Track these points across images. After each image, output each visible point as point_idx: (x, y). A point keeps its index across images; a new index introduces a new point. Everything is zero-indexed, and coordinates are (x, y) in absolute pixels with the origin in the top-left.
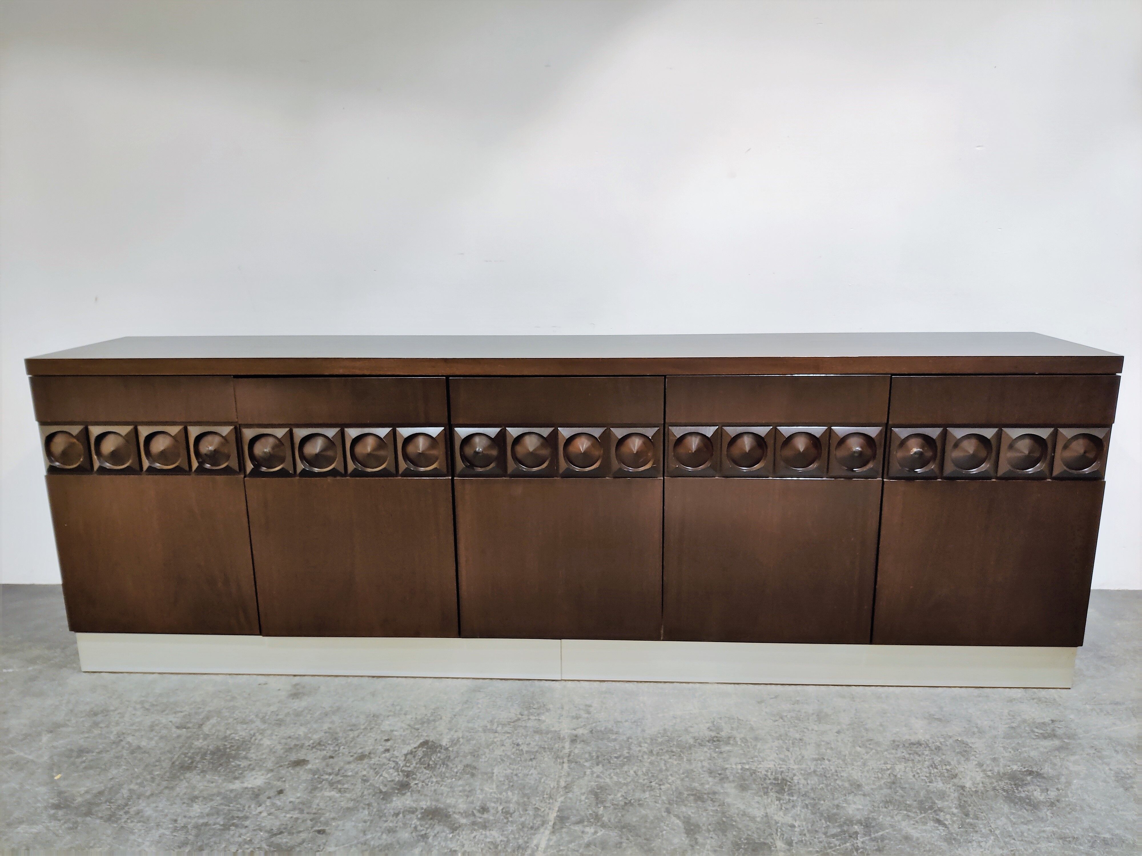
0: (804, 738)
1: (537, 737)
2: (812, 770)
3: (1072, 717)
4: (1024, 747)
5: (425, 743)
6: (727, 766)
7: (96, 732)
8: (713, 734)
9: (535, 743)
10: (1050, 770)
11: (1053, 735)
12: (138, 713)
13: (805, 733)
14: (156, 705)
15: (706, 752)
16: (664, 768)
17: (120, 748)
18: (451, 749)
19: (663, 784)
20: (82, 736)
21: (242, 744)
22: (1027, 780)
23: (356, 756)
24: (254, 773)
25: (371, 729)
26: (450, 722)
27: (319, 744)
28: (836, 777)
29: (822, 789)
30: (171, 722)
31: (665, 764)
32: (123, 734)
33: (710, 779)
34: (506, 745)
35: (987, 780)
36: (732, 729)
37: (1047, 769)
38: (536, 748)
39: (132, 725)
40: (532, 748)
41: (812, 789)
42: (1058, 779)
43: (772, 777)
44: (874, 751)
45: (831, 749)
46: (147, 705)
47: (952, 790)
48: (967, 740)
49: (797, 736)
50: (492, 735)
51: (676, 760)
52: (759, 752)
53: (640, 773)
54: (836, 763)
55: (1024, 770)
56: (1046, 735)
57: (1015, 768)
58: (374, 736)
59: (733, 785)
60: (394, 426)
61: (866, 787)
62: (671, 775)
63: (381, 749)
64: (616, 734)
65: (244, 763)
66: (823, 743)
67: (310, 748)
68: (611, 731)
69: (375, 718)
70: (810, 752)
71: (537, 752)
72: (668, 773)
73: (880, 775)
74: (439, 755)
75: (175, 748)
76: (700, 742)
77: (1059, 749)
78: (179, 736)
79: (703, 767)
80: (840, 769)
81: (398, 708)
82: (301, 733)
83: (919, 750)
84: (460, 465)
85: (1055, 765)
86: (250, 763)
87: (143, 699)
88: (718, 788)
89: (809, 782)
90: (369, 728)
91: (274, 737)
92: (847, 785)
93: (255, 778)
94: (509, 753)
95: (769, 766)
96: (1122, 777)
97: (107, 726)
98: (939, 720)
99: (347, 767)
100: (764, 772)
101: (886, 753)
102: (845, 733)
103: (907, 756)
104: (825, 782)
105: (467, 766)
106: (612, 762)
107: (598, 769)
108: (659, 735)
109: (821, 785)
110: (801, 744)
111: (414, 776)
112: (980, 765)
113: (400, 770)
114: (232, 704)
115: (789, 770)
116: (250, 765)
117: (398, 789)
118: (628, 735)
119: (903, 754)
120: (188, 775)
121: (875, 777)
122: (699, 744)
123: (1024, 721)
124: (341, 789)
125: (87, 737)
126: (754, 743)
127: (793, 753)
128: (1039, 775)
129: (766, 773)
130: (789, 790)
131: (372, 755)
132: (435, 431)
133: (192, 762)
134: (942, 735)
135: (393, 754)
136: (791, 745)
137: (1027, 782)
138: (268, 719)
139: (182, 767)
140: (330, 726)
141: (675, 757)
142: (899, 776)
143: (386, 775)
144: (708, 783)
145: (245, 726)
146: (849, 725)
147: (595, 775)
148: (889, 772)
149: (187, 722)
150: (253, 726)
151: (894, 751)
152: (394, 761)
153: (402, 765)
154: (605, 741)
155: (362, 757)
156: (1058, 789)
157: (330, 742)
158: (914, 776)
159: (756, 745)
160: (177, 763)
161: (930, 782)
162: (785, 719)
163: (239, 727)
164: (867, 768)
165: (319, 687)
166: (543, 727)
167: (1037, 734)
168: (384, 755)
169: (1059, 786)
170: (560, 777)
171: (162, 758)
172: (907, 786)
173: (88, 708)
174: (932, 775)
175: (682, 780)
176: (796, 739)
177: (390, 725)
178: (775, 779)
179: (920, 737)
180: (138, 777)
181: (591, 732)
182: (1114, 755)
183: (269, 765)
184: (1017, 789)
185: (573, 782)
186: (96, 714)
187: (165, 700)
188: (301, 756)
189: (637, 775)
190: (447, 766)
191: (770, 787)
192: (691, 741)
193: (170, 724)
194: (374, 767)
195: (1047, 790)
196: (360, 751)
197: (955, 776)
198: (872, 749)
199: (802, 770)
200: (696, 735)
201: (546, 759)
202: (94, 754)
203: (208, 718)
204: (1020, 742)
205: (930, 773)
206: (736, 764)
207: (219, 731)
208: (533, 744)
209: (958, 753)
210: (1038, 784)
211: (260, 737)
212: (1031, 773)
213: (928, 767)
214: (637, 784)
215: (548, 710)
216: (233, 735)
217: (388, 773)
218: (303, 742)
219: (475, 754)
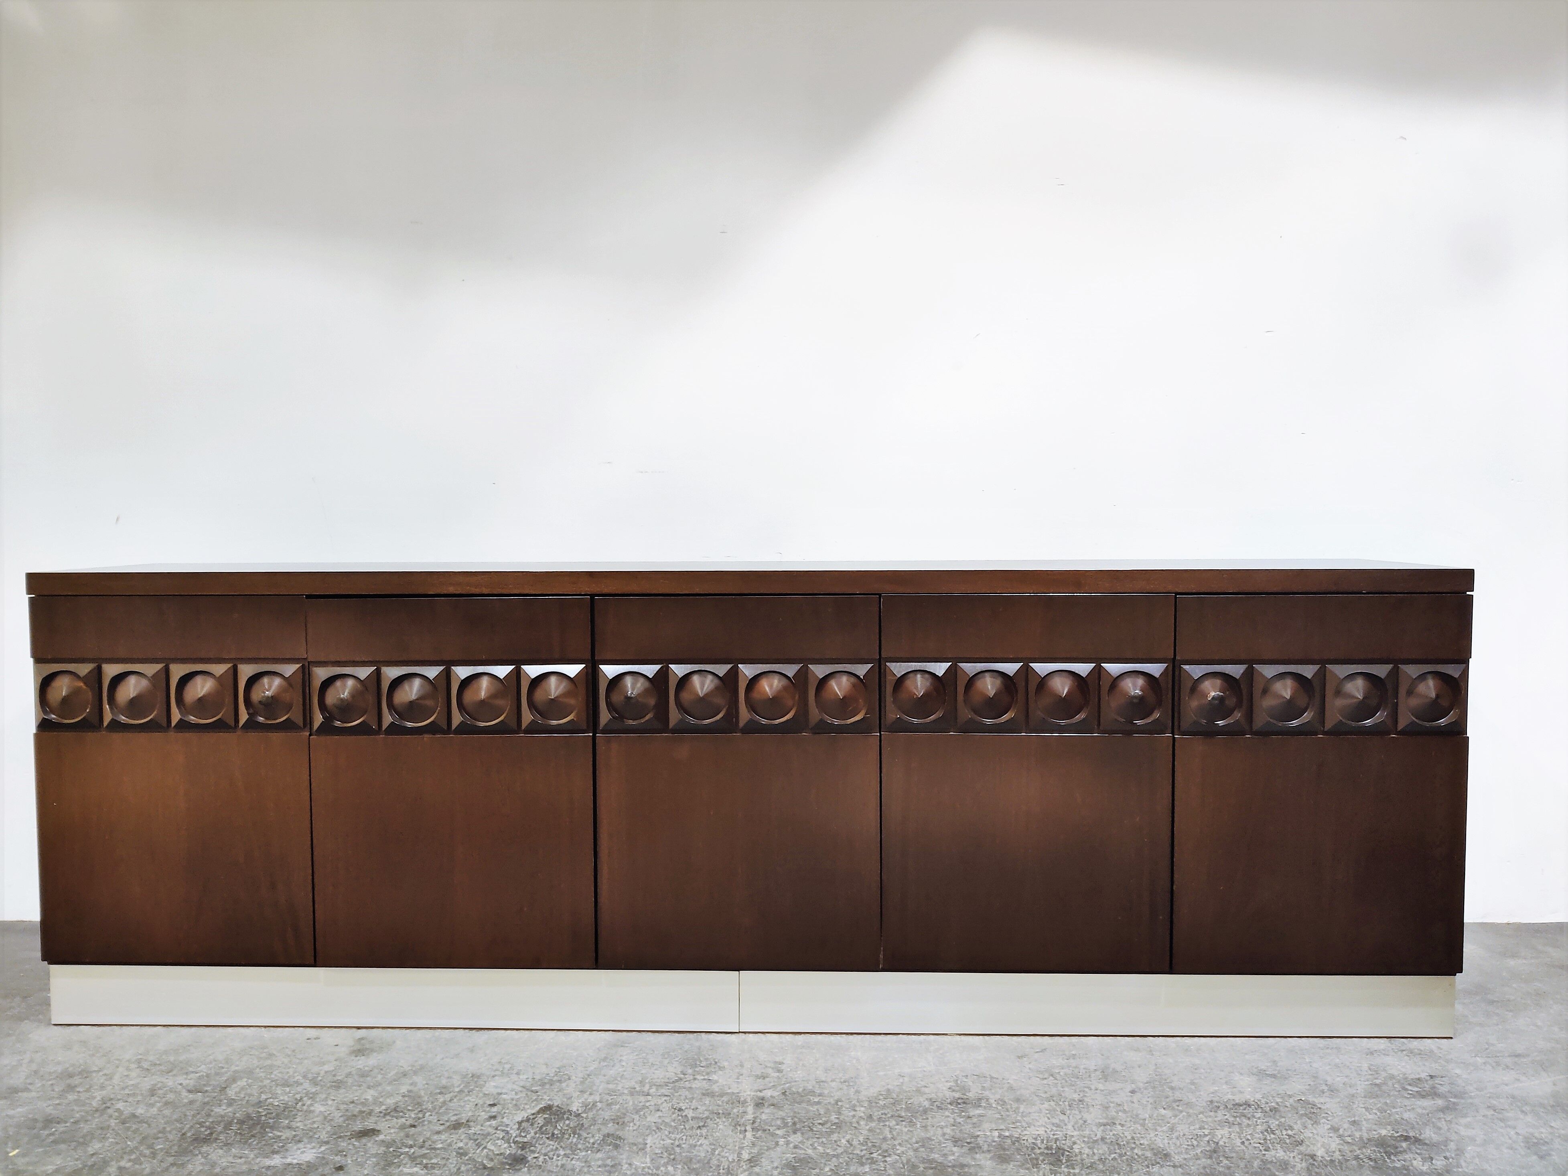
0: (1086, 1099)
1: (707, 1101)
2: (1099, 1136)
3: (1458, 1071)
4: (1394, 1107)
5: (548, 1108)
6: (979, 1133)
7: (71, 1097)
8: (957, 1095)
9: (704, 1108)
10: (1433, 1135)
11: (1433, 1093)
12: (133, 1074)
13: (1087, 1093)
14: (159, 1064)
15: (948, 1117)
16: (889, 1136)
17: (105, 1117)
18: (584, 1115)
19: (890, 1155)
20: (50, 1102)
21: (284, 1111)
22: (1402, 1147)
23: (448, 1124)
24: (301, 1145)
25: (469, 1092)
26: (582, 1083)
27: (395, 1110)
28: (1133, 1146)
29: (1114, 1159)
30: (181, 1084)
31: (890, 1132)
32: (111, 1099)
33: (955, 1149)
34: (663, 1110)
35: (1346, 1148)
36: (983, 1088)
37: (1428, 1134)
38: (707, 1114)
39: (123, 1089)
40: (700, 1113)
41: (1100, 1160)
42: (1446, 1146)
43: (1043, 1146)
44: (1184, 1113)
45: (1125, 1111)
46: (145, 1065)
47: (1297, 1160)
48: (1315, 1100)
49: (1076, 1097)
50: (642, 1099)
51: (906, 1127)
52: (1022, 1116)
53: (855, 1142)
54: (1132, 1128)
55: (1396, 1135)
56: (1424, 1093)
57: (1384, 1132)
58: (473, 1100)
59: (989, 1156)
60: (518, 663)
61: (1176, 1157)
62: (900, 1144)
63: (485, 1116)
64: (819, 1096)
65: (287, 1134)
66: (1112, 1105)
67: (382, 1115)
68: (812, 1093)
69: (474, 1079)
70: (1094, 1116)
71: (707, 1118)
72: (896, 1143)
73: (1195, 1143)
74: (567, 1122)
75: (185, 1115)
76: (938, 1105)
77: (1443, 1110)
78: (191, 1102)
79: (944, 1134)
80: (1139, 1135)
81: (507, 1066)
82: (369, 1097)
83: (1249, 1111)
84: (605, 716)
85: (1440, 1129)
86: (294, 1133)
87: (140, 1057)
88: (967, 1160)
89: (1096, 1151)
90: (466, 1091)
91: (330, 1102)
92: (1149, 1154)
93: (303, 1152)
94: (667, 1120)
95: (1038, 1133)
96: (1534, 1143)
97: (87, 1091)
98: (1274, 1076)
99: (436, 1137)
100: (1031, 1140)
101: (1201, 1115)
102: (1142, 1093)
103: (1231, 1119)
104: (1118, 1151)
105: (608, 1135)
106: (815, 1129)
107: (796, 1138)
108: (881, 1097)
109: (1113, 1156)
110: (1081, 1106)
111: (532, 1148)
112: (1334, 1129)
113: (511, 1142)
114: (269, 1062)
115: (1066, 1137)
116: (295, 1136)
117: (510, 1165)
118: (836, 1098)
119: (1226, 1117)
120: (204, 1149)
121: (1188, 1145)
122: (938, 1107)
123: (1392, 1077)
124: (427, 1164)
125: (59, 1104)
126: (1015, 1105)
127: (1071, 1117)
128: (1417, 1140)
129: (1034, 1141)
130: (1067, 1161)
131: (472, 1124)
132: (572, 670)
133: (211, 1134)
134: (1278, 1094)
135: (502, 1122)
136: (1068, 1108)
137: (1402, 1149)
138: (321, 1080)
139: (196, 1139)
140: (410, 1088)
141: (904, 1123)
142: (1221, 1143)
143: (492, 1148)
144: (953, 1154)
145: (288, 1089)
146: (1147, 1083)
147: (791, 1145)
148: (1207, 1139)
149: (204, 1085)
150: (299, 1089)
151: (1212, 1114)
152: (503, 1131)
153: (514, 1135)
154: (804, 1105)
155: (457, 1126)
156: (1445, 1158)
157: (410, 1108)
158: (1243, 1143)
159: (1018, 1108)
160: (189, 1134)
161: (1265, 1150)
162: (1058, 1077)
163: (279, 1091)
164: (1176, 1134)
165: (394, 1042)
166: (715, 1088)
167: (1411, 1092)
168: (488, 1123)
169: (1448, 1154)
170: (742, 1148)
171: (168, 1129)
172: (1234, 1155)
173: (59, 1069)
174: (1269, 1142)
175: (916, 1150)
176: (1074, 1100)
177: (496, 1087)
178: (1047, 1148)
179: (1248, 1097)
180: (132, 1152)
181: (784, 1093)
182: (1522, 1116)
183: (324, 1136)
184: (1389, 1158)
185: (760, 1154)
186: (71, 1076)
187: (172, 1059)
188: (370, 1124)
189: (851, 1145)
190: (579, 1135)
191: (1041, 1158)
192: (927, 1104)
193: (180, 1087)
194: (476, 1137)
195: (1432, 1159)
196: (454, 1118)
197: (1301, 1143)
198: (1181, 1112)
199: (1085, 1137)
200: (933, 1096)
201: (721, 1127)
202: (68, 1124)
203: (234, 1080)
204: (1388, 1101)
205: (1265, 1139)
206: (991, 1130)
207: (250, 1095)
208: (701, 1109)
209: (1302, 1115)
210: (1419, 1151)
211: (309, 1102)
212: (1406, 1138)
213: (1262, 1132)
214: (851, 1156)
215: (722, 1068)
216: (272, 1100)
217: (495, 1145)
218: (371, 1108)
219: (619, 1121)
